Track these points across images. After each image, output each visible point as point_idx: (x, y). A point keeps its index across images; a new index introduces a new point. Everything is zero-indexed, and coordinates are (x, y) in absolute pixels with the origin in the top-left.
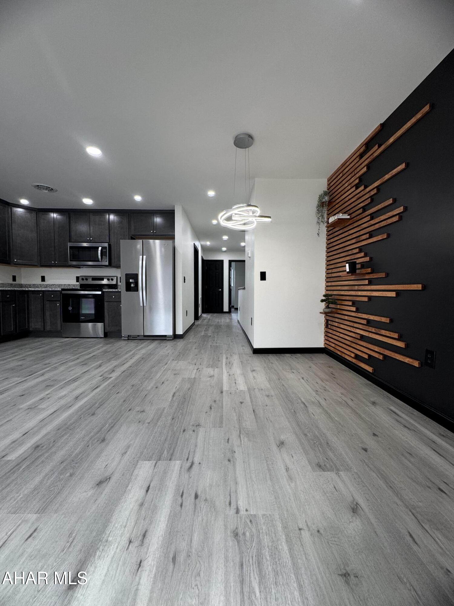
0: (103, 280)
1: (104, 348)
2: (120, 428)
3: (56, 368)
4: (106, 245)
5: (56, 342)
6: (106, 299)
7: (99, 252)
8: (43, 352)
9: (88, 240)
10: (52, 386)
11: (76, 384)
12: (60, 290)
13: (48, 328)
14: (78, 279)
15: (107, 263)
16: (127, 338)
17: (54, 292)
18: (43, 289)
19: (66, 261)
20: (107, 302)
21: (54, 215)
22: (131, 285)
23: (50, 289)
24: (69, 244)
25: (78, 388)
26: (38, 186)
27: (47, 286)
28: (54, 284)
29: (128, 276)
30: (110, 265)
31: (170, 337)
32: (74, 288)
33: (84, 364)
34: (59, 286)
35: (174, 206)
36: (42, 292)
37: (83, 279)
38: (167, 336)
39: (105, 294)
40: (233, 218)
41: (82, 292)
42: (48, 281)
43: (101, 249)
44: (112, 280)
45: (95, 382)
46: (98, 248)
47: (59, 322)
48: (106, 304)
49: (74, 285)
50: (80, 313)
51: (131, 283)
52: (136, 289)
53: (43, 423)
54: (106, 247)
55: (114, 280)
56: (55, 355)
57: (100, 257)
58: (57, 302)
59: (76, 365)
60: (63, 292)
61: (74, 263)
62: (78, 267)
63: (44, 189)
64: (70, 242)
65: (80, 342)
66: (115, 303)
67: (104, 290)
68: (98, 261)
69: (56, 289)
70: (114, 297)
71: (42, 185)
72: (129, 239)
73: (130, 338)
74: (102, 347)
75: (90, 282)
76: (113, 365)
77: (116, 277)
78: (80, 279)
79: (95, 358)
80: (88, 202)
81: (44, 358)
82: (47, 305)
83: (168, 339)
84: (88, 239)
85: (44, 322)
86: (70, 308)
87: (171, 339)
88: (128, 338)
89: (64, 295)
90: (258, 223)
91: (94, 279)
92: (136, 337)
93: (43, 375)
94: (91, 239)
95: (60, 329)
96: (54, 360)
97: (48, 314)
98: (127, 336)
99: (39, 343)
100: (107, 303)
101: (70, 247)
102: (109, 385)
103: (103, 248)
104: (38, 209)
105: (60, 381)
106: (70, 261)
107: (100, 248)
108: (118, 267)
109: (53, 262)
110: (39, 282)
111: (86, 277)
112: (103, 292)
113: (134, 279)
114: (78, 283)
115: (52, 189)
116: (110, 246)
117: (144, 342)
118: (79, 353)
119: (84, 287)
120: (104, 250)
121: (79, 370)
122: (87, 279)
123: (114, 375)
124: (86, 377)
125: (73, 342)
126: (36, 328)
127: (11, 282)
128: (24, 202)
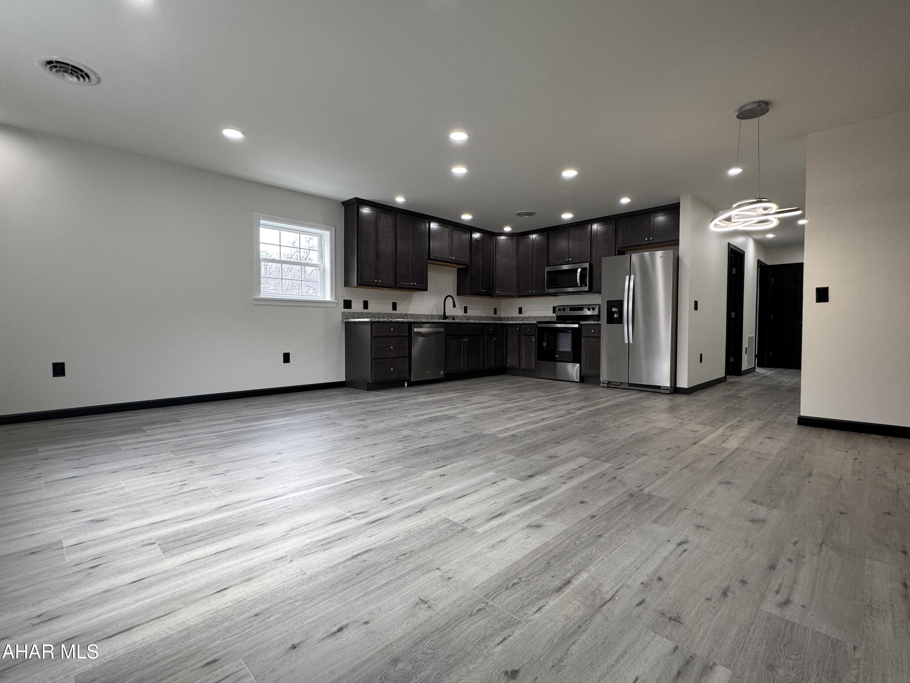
0: (583, 310)
1: (577, 391)
2: (572, 440)
3: (528, 400)
4: (587, 265)
5: (531, 381)
6: (584, 334)
7: (578, 274)
8: (517, 387)
10: (525, 410)
11: (543, 412)
12: (536, 323)
13: (523, 366)
14: (554, 309)
15: (587, 289)
16: (606, 385)
17: (530, 325)
18: (521, 322)
19: (543, 289)
20: (585, 337)
21: (534, 236)
22: (614, 315)
23: (526, 322)
24: (547, 269)
25: (544, 414)
26: (519, 213)
27: (523, 319)
28: (530, 316)
29: (611, 304)
30: (591, 290)
31: (666, 388)
32: (550, 320)
33: (553, 400)
34: (536, 318)
35: (679, 199)
36: (519, 326)
37: (560, 310)
38: (661, 388)
39: (583, 328)
40: (733, 220)
41: (559, 325)
42: (525, 314)
43: (581, 271)
44: (593, 309)
45: (560, 413)
46: (577, 270)
47: (533, 358)
48: (583, 340)
49: (550, 317)
50: (557, 350)
51: (615, 312)
52: (620, 320)
53: (518, 427)
54: (587, 268)
55: (596, 309)
56: (528, 390)
57: (578, 281)
58: (533, 337)
59: (546, 400)
60: (539, 325)
61: (552, 291)
62: (555, 295)
63: (524, 215)
64: (547, 266)
65: (553, 383)
66: (594, 339)
67: (582, 322)
68: (577, 286)
69: (532, 322)
70: (593, 331)
71: (523, 211)
72: (615, 255)
73: (610, 385)
74: (576, 390)
75: (568, 313)
76: (581, 405)
77: (598, 306)
78: (557, 309)
79: (565, 398)
80: (567, 216)
81: (519, 391)
82: (523, 339)
83: (662, 391)
84: (567, 260)
85: (520, 358)
86: (545, 344)
87: (668, 392)
88: (608, 385)
89: (540, 329)
90: (780, 219)
91: (573, 308)
92: (619, 385)
93: (518, 402)
94: (570, 259)
95: (534, 368)
96: (527, 394)
97: (523, 349)
98: (607, 382)
99: (515, 380)
100: (585, 339)
101: (547, 272)
102: (572, 417)
103: (584, 270)
104: (519, 233)
105: (531, 408)
106: (547, 288)
107: (579, 270)
108: (599, 292)
109: (529, 292)
110: (516, 314)
111: (563, 307)
112: (581, 325)
113: (618, 308)
114: (554, 315)
115: (532, 213)
116: (591, 266)
117: (626, 392)
118: (550, 392)
119: (561, 319)
120: (584, 273)
121: (548, 404)
122: (564, 310)
123: (579, 413)
124: (553, 409)
125: (546, 383)
126: (512, 365)
127: (492, 315)
128: (507, 229)
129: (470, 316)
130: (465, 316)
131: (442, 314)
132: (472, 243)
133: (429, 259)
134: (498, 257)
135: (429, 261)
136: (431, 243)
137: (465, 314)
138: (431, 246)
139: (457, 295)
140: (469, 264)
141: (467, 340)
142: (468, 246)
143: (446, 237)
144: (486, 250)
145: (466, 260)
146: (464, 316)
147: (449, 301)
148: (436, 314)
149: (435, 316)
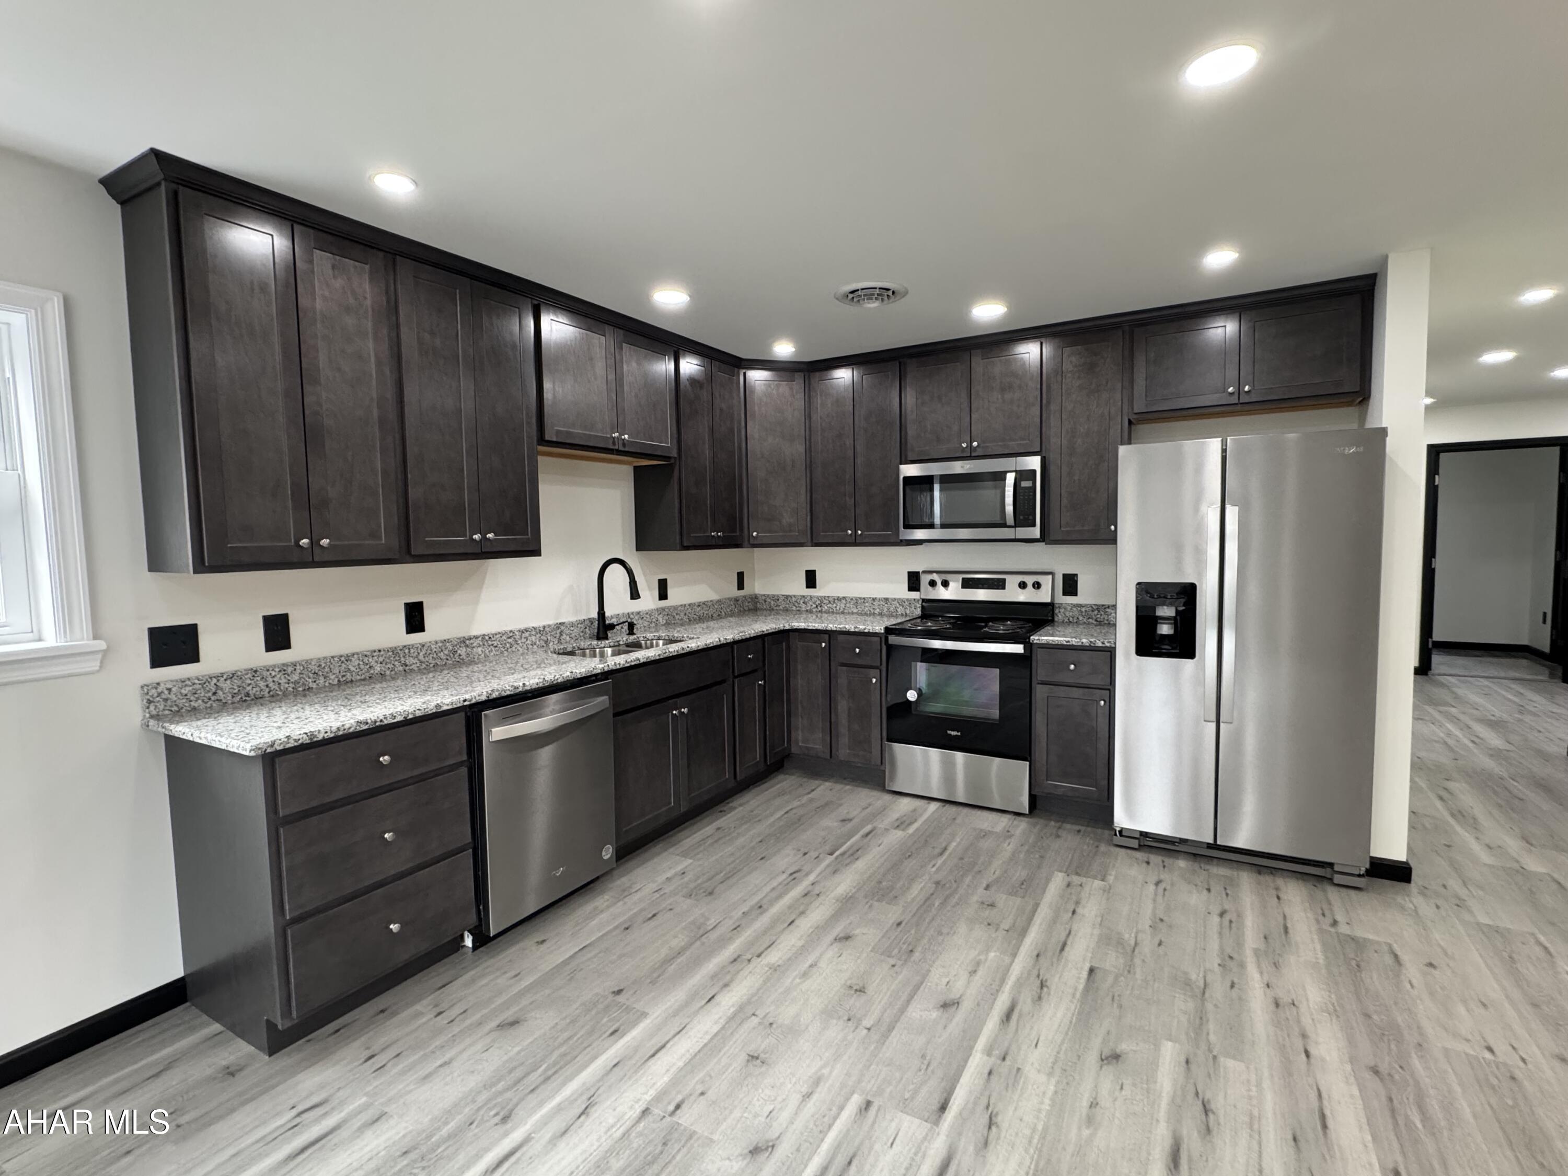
0: (1003, 588)
4: (1034, 463)
6: (1041, 672)
7: (1008, 492)
9: (963, 449)
12: (883, 629)
13: (843, 752)
14: (914, 581)
15: (1036, 532)
16: (1134, 842)
17: (860, 639)
18: (828, 624)
19: (891, 526)
20: (1045, 684)
22: (1160, 629)
23: (849, 626)
24: (905, 469)
26: (854, 291)
27: (822, 606)
28: (841, 595)
29: (1150, 592)
30: (1049, 538)
36: (826, 637)
37: (933, 583)
38: (1337, 869)
39: (1039, 655)
42: (824, 589)
43: (1016, 480)
44: (1037, 586)
46: (1000, 477)
47: (876, 734)
48: (1040, 692)
49: (901, 602)
51: (1165, 619)
52: (1188, 647)
54: (1034, 471)
55: (1043, 588)
57: (1009, 509)
58: (872, 671)
60: (892, 640)
61: (918, 534)
63: (870, 297)
66: (1076, 692)
67: (1028, 635)
68: (1004, 524)
70: (1072, 669)
73: (1146, 841)
77: (1050, 578)
78: (925, 580)
80: (988, 312)
82: (843, 677)
83: (1337, 879)
84: (964, 445)
85: (831, 729)
87: (1360, 881)
88: (1140, 842)
91: (972, 580)
92: (1175, 844)
94: (976, 444)
95: (880, 761)
97: (843, 705)
98: (1137, 835)
100: (1046, 688)
103: (1024, 477)
104: (808, 363)
106: (906, 526)
107: (1010, 478)
109: (850, 532)
110: (804, 592)
111: (943, 576)
112: (1029, 647)
113: (1179, 608)
114: (915, 595)
115: (893, 292)
116: (1047, 464)
120: (1025, 484)
122: (945, 584)
126: (807, 748)
127: (734, 592)
128: (784, 349)
129: (675, 608)
130: (663, 609)
131: (594, 614)
132: (682, 387)
133: (542, 440)
134: (753, 429)
135: (540, 448)
136: (547, 385)
137: (664, 603)
138: (548, 395)
139: (638, 549)
140: (674, 454)
141: (685, 710)
142: (669, 398)
143: (600, 367)
144: (721, 410)
145: (666, 443)
146: (661, 611)
147: (616, 578)
148: (573, 619)
149: (572, 625)
